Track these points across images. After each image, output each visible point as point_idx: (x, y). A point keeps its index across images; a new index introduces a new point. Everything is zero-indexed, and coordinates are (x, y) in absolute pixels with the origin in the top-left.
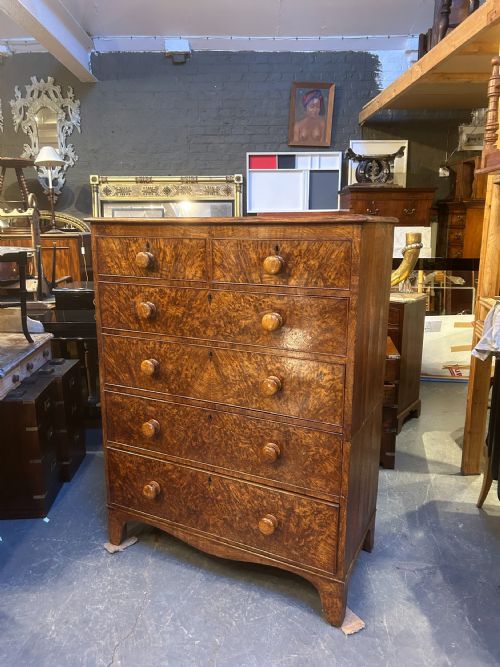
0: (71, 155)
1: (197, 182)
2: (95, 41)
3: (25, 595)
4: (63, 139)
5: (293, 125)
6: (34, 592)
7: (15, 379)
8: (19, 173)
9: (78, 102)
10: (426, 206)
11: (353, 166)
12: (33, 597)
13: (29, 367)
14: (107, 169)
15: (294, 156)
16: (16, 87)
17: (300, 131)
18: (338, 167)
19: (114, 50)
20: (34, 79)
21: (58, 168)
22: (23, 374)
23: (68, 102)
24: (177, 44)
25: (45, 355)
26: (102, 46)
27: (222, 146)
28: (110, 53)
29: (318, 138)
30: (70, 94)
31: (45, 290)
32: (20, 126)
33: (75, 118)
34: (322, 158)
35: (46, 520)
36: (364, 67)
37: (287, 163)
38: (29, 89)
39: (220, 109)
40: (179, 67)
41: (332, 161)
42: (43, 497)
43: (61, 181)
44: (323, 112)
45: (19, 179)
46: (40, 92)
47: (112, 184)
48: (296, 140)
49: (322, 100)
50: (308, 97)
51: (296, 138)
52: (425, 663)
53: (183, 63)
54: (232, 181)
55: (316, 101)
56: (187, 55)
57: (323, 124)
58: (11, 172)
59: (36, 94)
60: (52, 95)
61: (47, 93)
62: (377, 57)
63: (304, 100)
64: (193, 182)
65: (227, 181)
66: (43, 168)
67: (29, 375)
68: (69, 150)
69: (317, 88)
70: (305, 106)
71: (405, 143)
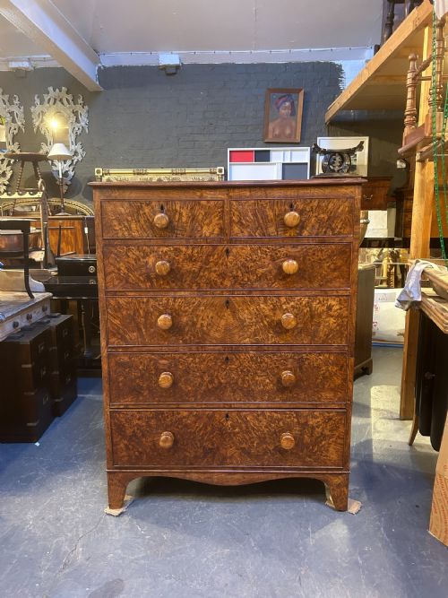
0: (80, 151)
1: (185, 173)
2: (102, 57)
3: (11, 498)
4: (73, 138)
5: (268, 125)
6: (20, 496)
7: (15, 325)
8: (35, 165)
9: (86, 107)
10: (382, 192)
11: (320, 159)
12: (18, 500)
13: (29, 318)
14: (109, 163)
15: (269, 151)
16: (36, 96)
17: (274, 129)
18: (307, 160)
19: (116, 64)
20: (51, 89)
21: (69, 162)
22: (23, 322)
23: (78, 108)
24: (169, 59)
25: (44, 310)
26: (107, 62)
27: (207, 143)
28: (114, 67)
29: (290, 136)
30: (80, 101)
31: (51, 260)
32: (38, 128)
33: (84, 121)
34: (293, 153)
35: (37, 444)
36: (330, 75)
37: (263, 157)
38: (46, 97)
39: (205, 112)
40: (172, 77)
41: (302, 155)
42: (35, 424)
43: (71, 173)
44: (293, 113)
45: (36, 171)
46: (55, 100)
47: (112, 176)
48: (270, 138)
49: (292, 104)
50: (281, 101)
51: (270, 136)
52: (339, 561)
53: (175, 74)
54: (215, 173)
55: (287, 104)
56: (177, 67)
57: (294, 124)
58: (29, 165)
59: (52, 101)
60: (65, 102)
61: (61, 100)
62: (341, 66)
63: (277, 104)
64: (182, 174)
65: (211, 173)
66: (56, 162)
67: (28, 324)
68: (78, 147)
69: (288, 93)
70: (278, 108)
71: (366, 140)
